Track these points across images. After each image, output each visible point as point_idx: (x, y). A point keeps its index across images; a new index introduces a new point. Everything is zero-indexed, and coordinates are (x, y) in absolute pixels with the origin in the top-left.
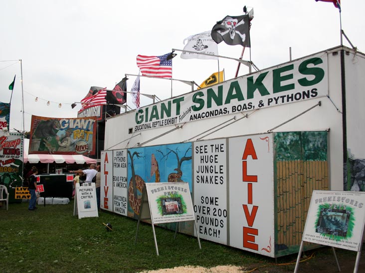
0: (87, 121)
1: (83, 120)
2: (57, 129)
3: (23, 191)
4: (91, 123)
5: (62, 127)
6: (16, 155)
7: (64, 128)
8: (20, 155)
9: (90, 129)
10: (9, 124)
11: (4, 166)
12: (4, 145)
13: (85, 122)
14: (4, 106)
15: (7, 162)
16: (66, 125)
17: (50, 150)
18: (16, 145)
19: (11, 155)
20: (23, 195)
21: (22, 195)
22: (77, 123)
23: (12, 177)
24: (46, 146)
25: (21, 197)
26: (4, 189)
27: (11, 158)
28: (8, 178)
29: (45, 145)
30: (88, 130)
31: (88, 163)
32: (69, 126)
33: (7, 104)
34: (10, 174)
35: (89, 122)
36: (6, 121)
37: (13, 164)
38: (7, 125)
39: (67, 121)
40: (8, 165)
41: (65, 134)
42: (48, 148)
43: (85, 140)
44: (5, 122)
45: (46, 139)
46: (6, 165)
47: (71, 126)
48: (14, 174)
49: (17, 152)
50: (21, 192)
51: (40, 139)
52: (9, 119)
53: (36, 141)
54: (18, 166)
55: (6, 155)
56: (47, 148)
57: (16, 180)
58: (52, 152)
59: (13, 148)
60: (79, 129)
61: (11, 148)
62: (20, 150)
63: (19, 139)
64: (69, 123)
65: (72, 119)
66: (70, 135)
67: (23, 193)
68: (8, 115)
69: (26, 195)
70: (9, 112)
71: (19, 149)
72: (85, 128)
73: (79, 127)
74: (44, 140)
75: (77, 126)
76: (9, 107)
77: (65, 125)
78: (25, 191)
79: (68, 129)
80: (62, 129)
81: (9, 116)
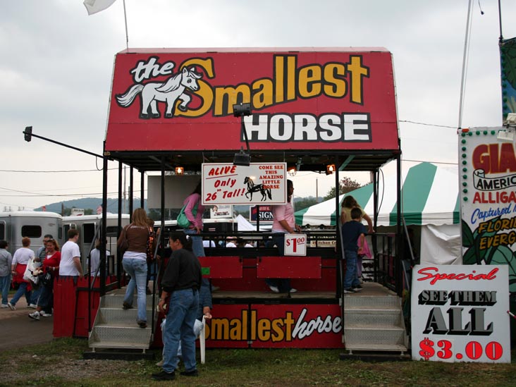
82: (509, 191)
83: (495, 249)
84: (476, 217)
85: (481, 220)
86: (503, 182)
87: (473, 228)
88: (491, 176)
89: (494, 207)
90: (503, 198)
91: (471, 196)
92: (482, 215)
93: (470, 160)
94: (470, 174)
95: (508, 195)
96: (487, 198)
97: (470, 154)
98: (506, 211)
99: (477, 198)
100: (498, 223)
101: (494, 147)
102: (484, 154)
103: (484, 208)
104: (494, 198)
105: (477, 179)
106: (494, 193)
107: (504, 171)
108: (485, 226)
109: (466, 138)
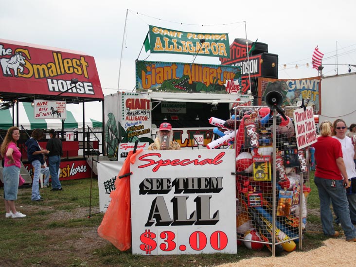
0: (312, 82)
1: (308, 81)
2: (285, 90)
4: (316, 83)
5: (290, 89)
7: (291, 89)
9: (315, 89)
10: (241, 87)
13: (310, 82)
14: (237, 70)
16: (293, 87)
22: (304, 84)
30: (314, 91)
32: (296, 87)
33: (239, 67)
35: (314, 82)
36: (238, 84)
39: (293, 82)
41: (294, 96)
43: (312, 100)
44: (238, 85)
47: (298, 87)
52: (241, 82)
60: (307, 89)
63: (250, 101)
64: (295, 83)
65: (298, 79)
66: (299, 96)
68: (240, 78)
72: (311, 88)
73: (306, 88)
75: (304, 87)
77: (292, 86)
79: (296, 90)
80: (290, 91)
82: (138, 116)
83: (133, 137)
84: (127, 125)
85: (128, 127)
86: (136, 113)
87: (126, 130)
88: (132, 110)
89: (133, 122)
90: (136, 119)
91: (125, 118)
92: (129, 125)
93: (125, 104)
94: (125, 109)
95: (137, 118)
96: (130, 119)
97: (125, 101)
98: (137, 123)
99: (127, 118)
100: (134, 128)
101: (133, 100)
102: (130, 102)
103: (130, 122)
104: (133, 119)
105: (127, 111)
106: (133, 117)
107: (136, 109)
108: (130, 129)
109: (124, 96)
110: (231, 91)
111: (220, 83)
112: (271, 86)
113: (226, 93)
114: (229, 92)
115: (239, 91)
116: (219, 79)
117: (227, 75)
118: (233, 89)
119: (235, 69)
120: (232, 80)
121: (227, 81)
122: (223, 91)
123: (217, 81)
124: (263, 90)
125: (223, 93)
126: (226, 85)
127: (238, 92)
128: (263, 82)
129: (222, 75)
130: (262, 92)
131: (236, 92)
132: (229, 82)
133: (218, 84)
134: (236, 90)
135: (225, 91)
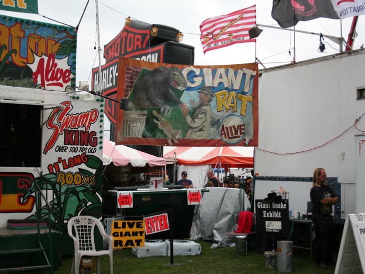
0: (240, 73)
1: (231, 71)
2: (179, 88)
3: (127, 229)
4: (248, 77)
5: (189, 85)
6: (89, 147)
7: (193, 85)
8: (98, 147)
9: (246, 90)
10: (74, 74)
11: (66, 171)
12: (66, 123)
13: (236, 74)
14: (65, 34)
15: (73, 162)
16: (198, 81)
17: (169, 136)
18: (90, 124)
19: (79, 147)
20: (128, 238)
21: (124, 240)
22: (221, 77)
23: (82, 196)
24: (160, 127)
25: (124, 244)
26: (96, 227)
27: (80, 153)
28: (74, 198)
29: (156, 125)
30: (244, 93)
31: (152, 164)
32: (203, 81)
33: (72, 28)
34: (78, 189)
35: (244, 74)
36: (68, 68)
37: (83, 166)
38: (71, 76)
39: (198, 72)
40: (74, 170)
41: (197, 100)
42: (165, 132)
43: (238, 113)
44: (67, 71)
45: (159, 112)
46: (70, 170)
47: (208, 82)
48: (87, 189)
49: (91, 139)
50: (124, 231)
51: (146, 112)
52: (75, 63)
53: (134, 116)
54: (94, 171)
55: (69, 146)
56: (161, 131)
57: (89, 203)
58: (172, 141)
59: (83, 129)
60: (227, 89)
61: (80, 129)
62: (98, 135)
63: (95, 110)
64: (202, 75)
65: (209, 67)
66: (210, 101)
67: (127, 234)
68: (72, 55)
69: (134, 238)
70: (75, 47)
71: (94, 133)
72: (236, 87)
73: (226, 85)
74: (154, 112)
75: (221, 83)
76: (75, 37)
77: (195, 79)
78: (131, 230)
79: (202, 88)
80: (189, 89)
81: (75, 57)
110: (46, 83)
111: (18, 61)
112: (146, 77)
113: (34, 85)
114: (43, 84)
115: (69, 84)
116: (15, 51)
117: (37, 44)
118: (52, 79)
119: (60, 32)
120: (51, 57)
121: (37, 59)
122: (26, 80)
123: (9, 54)
124: (127, 86)
125: (24, 86)
126: (34, 67)
127: (65, 85)
128: (128, 69)
129: (24, 42)
130: (127, 91)
131: (61, 85)
132: (42, 61)
133: (12, 64)
134: (61, 81)
135: (32, 80)
